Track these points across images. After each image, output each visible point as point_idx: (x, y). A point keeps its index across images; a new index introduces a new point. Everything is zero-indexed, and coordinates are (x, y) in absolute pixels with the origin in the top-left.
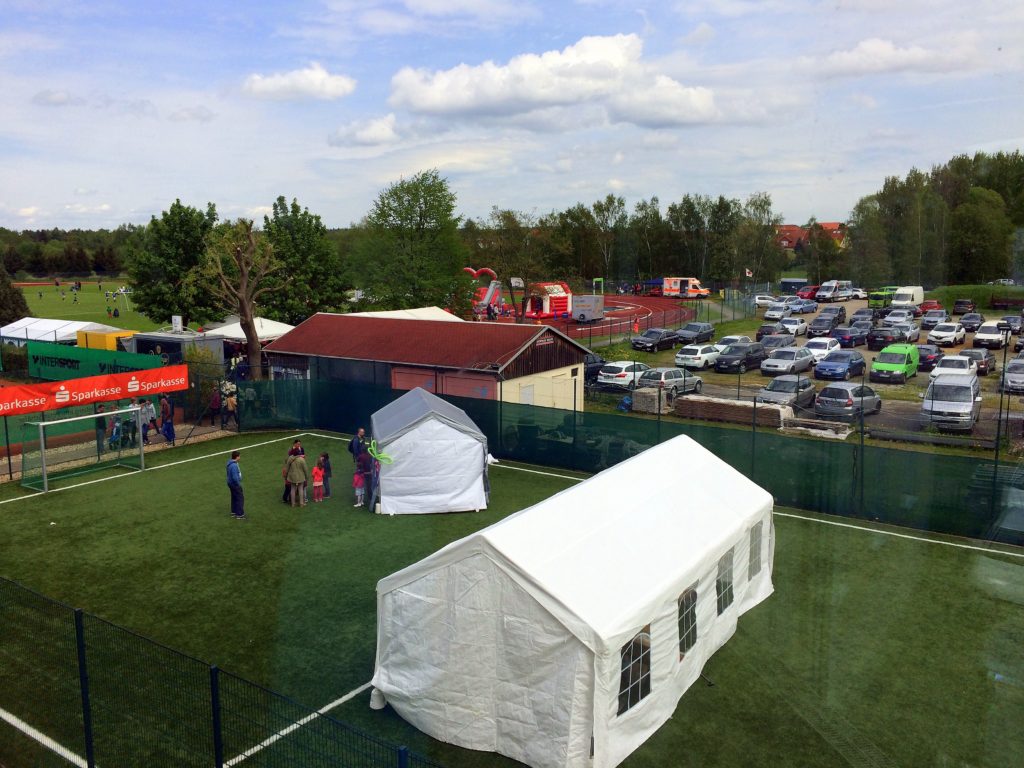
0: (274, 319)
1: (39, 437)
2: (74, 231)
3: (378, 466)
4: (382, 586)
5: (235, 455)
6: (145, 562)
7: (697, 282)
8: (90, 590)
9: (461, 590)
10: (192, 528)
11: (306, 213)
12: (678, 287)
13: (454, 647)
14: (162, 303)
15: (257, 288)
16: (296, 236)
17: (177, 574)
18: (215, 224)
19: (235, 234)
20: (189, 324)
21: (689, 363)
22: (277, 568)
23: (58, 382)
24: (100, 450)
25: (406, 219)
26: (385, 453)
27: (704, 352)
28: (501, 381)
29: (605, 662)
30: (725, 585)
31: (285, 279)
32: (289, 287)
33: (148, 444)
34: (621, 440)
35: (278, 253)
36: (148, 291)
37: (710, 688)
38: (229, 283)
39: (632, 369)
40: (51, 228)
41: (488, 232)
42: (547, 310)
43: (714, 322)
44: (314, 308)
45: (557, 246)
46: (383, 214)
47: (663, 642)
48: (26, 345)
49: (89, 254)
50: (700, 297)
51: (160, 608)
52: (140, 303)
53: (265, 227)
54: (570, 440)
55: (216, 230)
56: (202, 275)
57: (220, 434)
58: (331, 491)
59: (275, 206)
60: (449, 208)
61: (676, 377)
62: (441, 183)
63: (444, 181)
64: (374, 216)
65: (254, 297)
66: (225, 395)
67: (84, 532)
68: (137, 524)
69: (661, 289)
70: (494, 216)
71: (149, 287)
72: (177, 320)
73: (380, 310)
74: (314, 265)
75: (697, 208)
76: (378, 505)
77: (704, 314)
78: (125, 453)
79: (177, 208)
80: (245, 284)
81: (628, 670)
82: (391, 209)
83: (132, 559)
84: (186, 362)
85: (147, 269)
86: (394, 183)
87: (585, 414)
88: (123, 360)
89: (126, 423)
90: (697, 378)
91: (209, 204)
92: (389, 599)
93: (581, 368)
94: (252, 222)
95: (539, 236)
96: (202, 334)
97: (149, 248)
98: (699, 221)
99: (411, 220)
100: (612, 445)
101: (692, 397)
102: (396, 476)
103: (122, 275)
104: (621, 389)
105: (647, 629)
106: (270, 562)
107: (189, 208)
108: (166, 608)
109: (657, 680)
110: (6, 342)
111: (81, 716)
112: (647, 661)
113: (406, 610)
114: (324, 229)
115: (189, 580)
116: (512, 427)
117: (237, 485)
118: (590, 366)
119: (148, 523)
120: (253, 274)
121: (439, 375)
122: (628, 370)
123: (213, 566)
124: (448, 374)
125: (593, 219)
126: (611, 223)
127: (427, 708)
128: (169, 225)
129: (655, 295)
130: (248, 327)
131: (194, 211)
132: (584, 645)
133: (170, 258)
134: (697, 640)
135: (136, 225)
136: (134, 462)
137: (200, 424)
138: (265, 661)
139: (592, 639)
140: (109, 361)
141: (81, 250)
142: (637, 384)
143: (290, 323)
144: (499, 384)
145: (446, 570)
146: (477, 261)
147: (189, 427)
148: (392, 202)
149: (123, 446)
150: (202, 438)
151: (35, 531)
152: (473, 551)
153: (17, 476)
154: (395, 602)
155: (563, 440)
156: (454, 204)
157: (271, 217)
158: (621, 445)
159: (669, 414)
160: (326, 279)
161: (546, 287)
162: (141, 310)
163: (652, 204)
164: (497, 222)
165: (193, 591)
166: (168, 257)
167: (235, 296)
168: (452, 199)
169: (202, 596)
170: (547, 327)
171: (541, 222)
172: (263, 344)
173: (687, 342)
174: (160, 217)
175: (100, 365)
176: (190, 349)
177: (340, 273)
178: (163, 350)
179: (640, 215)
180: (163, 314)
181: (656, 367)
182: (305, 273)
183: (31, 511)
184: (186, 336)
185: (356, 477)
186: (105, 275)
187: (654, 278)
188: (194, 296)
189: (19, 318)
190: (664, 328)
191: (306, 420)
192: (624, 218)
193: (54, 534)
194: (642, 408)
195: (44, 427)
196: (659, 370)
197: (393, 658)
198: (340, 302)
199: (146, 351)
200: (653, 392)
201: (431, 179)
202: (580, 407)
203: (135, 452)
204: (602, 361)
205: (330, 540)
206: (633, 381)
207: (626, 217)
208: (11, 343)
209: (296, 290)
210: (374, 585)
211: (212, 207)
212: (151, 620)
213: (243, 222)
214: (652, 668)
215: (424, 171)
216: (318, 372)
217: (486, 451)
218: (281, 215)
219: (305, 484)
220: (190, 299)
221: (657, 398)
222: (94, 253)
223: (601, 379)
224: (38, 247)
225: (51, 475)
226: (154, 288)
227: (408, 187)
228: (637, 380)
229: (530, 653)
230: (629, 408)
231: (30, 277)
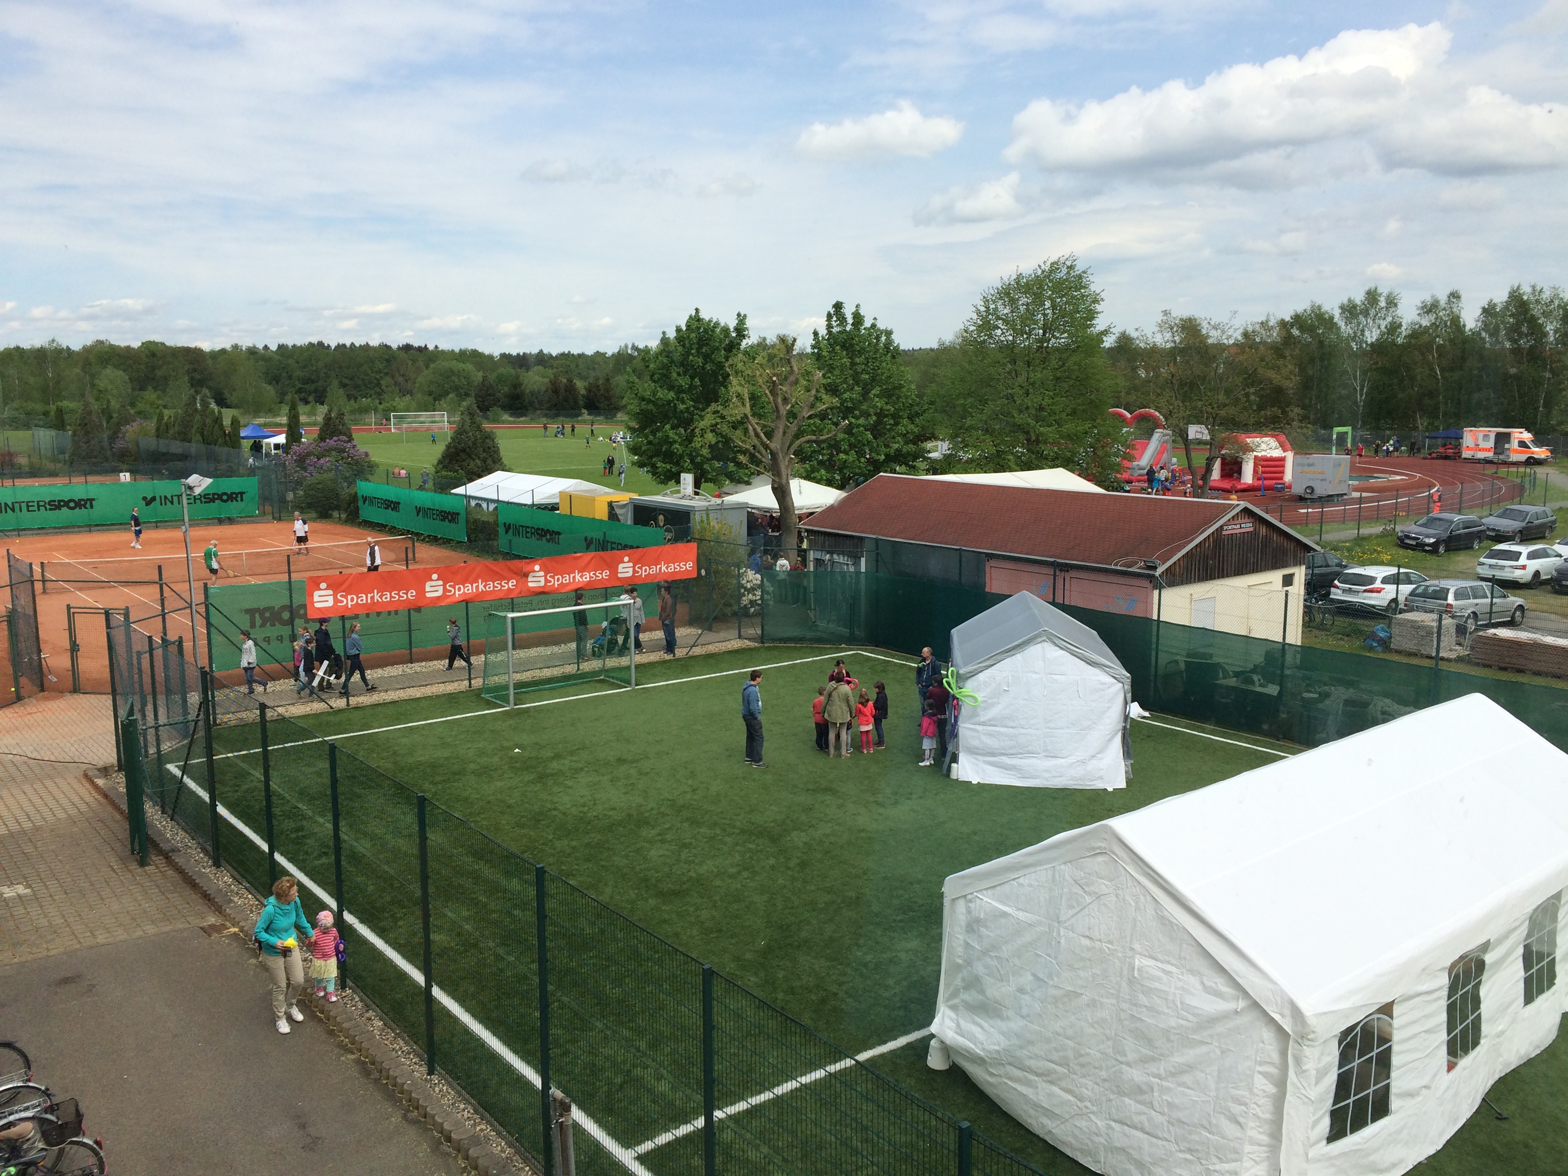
0: (818, 482)
1: (506, 632)
2: (563, 354)
3: (957, 707)
4: (952, 885)
5: (754, 676)
6: (630, 816)
7: (1527, 436)
8: (558, 844)
9: (1071, 907)
10: (693, 775)
11: (873, 326)
12: (1491, 444)
13: (1053, 992)
14: (669, 456)
15: (797, 436)
16: (857, 360)
17: (669, 837)
18: (744, 343)
19: (771, 358)
20: (703, 485)
21: (1500, 574)
22: (805, 843)
23: (532, 559)
24: (580, 655)
25: (1022, 333)
26: (969, 688)
27: (1532, 556)
28: (1160, 588)
29: (1307, 1051)
30: (1541, 957)
31: (836, 424)
32: (841, 436)
33: (641, 652)
34: (1365, 697)
35: (829, 384)
36: (651, 438)
37: (1499, 1123)
38: (759, 429)
39: (1395, 580)
40: (535, 351)
41: (1153, 351)
42: (1248, 476)
43: (1557, 505)
44: (877, 467)
45: (1271, 374)
46: (986, 325)
47: (1414, 1036)
48: (496, 508)
49: (580, 385)
50: (1532, 462)
51: (646, 880)
52: (640, 455)
53: (813, 347)
54: (1273, 690)
55: (746, 353)
56: (723, 417)
57: (736, 644)
58: (886, 739)
59: (829, 316)
60: (1091, 315)
61: (1475, 597)
62: (1080, 277)
63: (1084, 272)
64: (972, 328)
65: (792, 450)
66: (746, 588)
67: (554, 765)
68: (621, 761)
69: (1458, 447)
70: (1166, 325)
71: (653, 433)
72: (687, 479)
73: (975, 472)
74: (879, 403)
75: (1536, 311)
76: (954, 765)
77: (1539, 491)
78: (612, 662)
79: (695, 320)
80: (781, 430)
81: (1350, 1071)
82: (998, 318)
83: (614, 809)
84: (693, 540)
85: (651, 407)
86: (1006, 279)
87: (1304, 649)
88: (614, 534)
89: (615, 621)
90: (1515, 600)
91: (739, 315)
92: (961, 906)
93: (1300, 574)
94: (795, 340)
95: (1241, 358)
96: (719, 501)
97: (656, 377)
98: (1537, 330)
99: (1029, 334)
100: (1347, 702)
101: (1504, 633)
102: (983, 724)
103: (620, 416)
104: (1370, 612)
105: (1387, 1009)
106: (795, 834)
107: (710, 321)
108: (653, 880)
109: (1402, 1095)
110: (473, 503)
111: (537, 1014)
112: (1384, 1062)
113: (986, 927)
114: (897, 348)
115: (685, 846)
116: (1176, 662)
117: (756, 718)
118: (1316, 571)
119: (637, 761)
120: (792, 415)
121: (1060, 575)
122: (1385, 580)
123: (718, 831)
124: (1073, 574)
125: (1339, 328)
126: (1372, 336)
127: (1010, 1079)
128: (684, 346)
129: (1446, 458)
130: (781, 493)
131: (717, 324)
132: (1272, 1020)
133: (683, 392)
134: (1482, 1041)
135: (641, 346)
136: (623, 675)
137: (710, 629)
138: (781, 975)
139: (1287, 1012)
140: (597, 535)
141: (570, 381)
142: (1401, 606)
143: (841, 487)
144: (1156, 592)
145: (1050, 872)
146: (1132, 398)
147: (694, 631)
148: (1001, 308)
149: (610, 652)
150: (712, 648)
151: (496, 759)
152: (1094, 849)
153: (477, 683)
154: (969, 912)
155: (1259, 689)
156: (1099, 308)
157: (823, 332)
158: (1365, 705)
159: (1460, 659)
160: (897, 424)
161: (1248, 440)
162: (641, 465)
163: (1449, 302)
164: (1168, 336)
165: (688, 862)
166: (680, 390)
167: (766, 447)
168: (1096, 301)
169: (701, 871)
170: (1243, 504)
171: (1246, 335)
172: (800, 518)
173: (1501, 538)
174: (672, 334)
175: (586, 539)
176: (702, 521)
177: (917, 415)
178: (667, 522)
179: (1425, 322)
180: (669, 471)
181: (1438, 577)
182: (867, 415)
183: (492, 731)
184: (698, 503)
185: (926, 722)
186: (599, 414)
187: (1447, 428)
188: (710, 446)
189: (489, 471)
190: (1460, 514)
191: (857, 632)
192: (1394, 327)
193: (518, 765)
194: (1409, 645)
195: (513, 619)
196: (1444, 583)
197: (965, 996)
198: (915, 458)
199: (646, 523)
200: (1429, 619)
201: (1064, 270)
202: (1295, 637)
203: (624, 661)
204: (1339, 565)
205: (881, 810)
206: (1395, 601)
207: (1400, 325)
208: (477, 505)
209: (853, 440)
210: (941, 884)
211: (741, 319)
212: (633, 896)
213: (782, 340)
214: (1393, 1075)
215: (1053, 259)
216: (877, 561)
217: (1129, 696)
218: (835, 330)
219: (849, 726)
220: (705, 452)
221: (1435, 630)
222: (586, 384)
223: (1337, 594)
224: (517, 377)
225: (519, 685)
226: (659, 434)
227: (1027, 284)
228: (1401, 599)
229: (1173, 1022)
230: (1385, 644)
231: (506, 417)
